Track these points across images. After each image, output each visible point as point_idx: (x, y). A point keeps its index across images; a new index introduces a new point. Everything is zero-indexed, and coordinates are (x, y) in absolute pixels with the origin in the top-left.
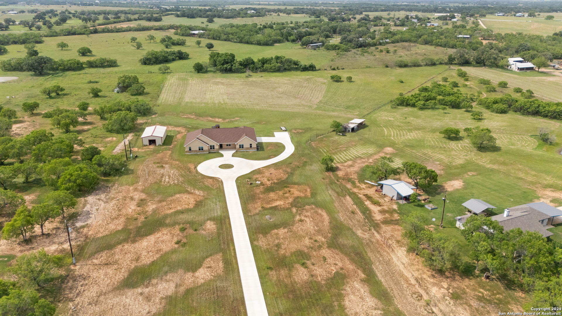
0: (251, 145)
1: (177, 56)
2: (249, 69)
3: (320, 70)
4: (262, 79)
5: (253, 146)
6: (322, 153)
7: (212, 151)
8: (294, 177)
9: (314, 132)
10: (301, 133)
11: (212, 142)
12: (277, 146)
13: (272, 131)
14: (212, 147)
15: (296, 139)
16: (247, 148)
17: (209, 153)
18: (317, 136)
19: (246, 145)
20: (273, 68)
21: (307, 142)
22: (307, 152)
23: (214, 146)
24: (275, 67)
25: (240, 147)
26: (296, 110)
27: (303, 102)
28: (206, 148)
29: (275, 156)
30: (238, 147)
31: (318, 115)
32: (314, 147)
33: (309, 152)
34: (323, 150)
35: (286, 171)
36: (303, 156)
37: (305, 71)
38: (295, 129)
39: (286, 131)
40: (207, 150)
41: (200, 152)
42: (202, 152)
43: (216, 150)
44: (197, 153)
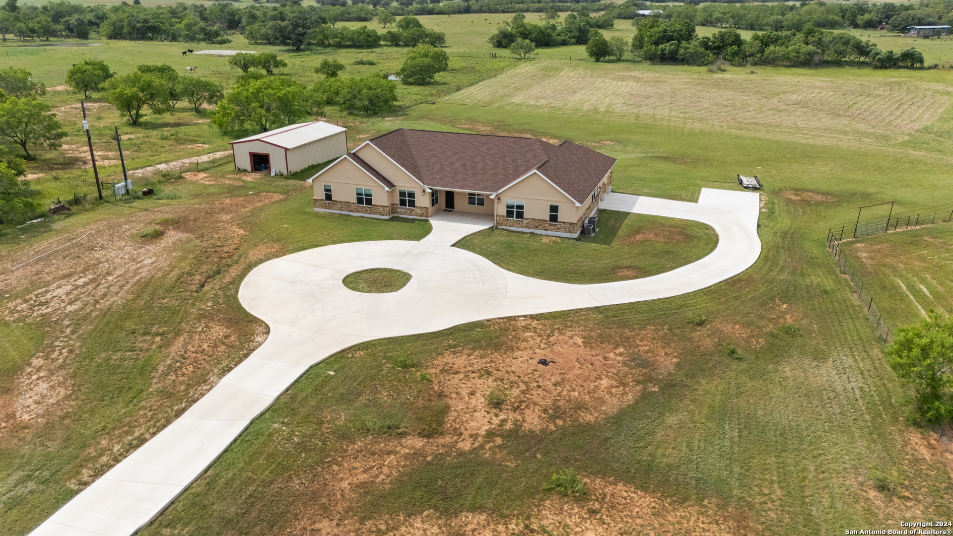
0: (554, 209)
1: (574, 37)
2: (725, 59)
3: (935, 67)
4: (752, 76)
5: (562, 217)
6: (903, 298)
8: (671, 419)
9: (883, 211)
10: (818, 204)
11: (406, 181)
12: (681, 233)
13: (694, 185)
14: (407, 199)
15: (784, 222)
16: (538, 223)
17: (391, 218)
18: (892, 223)
19: (537, 210)
20: (792, 55)
21: (830, 238)
22: (816, 280)
23: (413, 195)
24: (798, 52)
25: (510, 214)
26: (824, 141)
27: (862, 127)
28: (381, 197)
29: (643, 272)
30: (501, 210)
31: (911, 162)
32: (862, 264)
33: (829, 284)
34: (911, 287)
35: (645, 364)
36: (786, 298)
37: (886, 68)
38: (797, 191)
39: (755, 189)
40: (384, 206)
41: (360, 209)
42: (365, 212)
43: (419, 211)
44: (351, 214)
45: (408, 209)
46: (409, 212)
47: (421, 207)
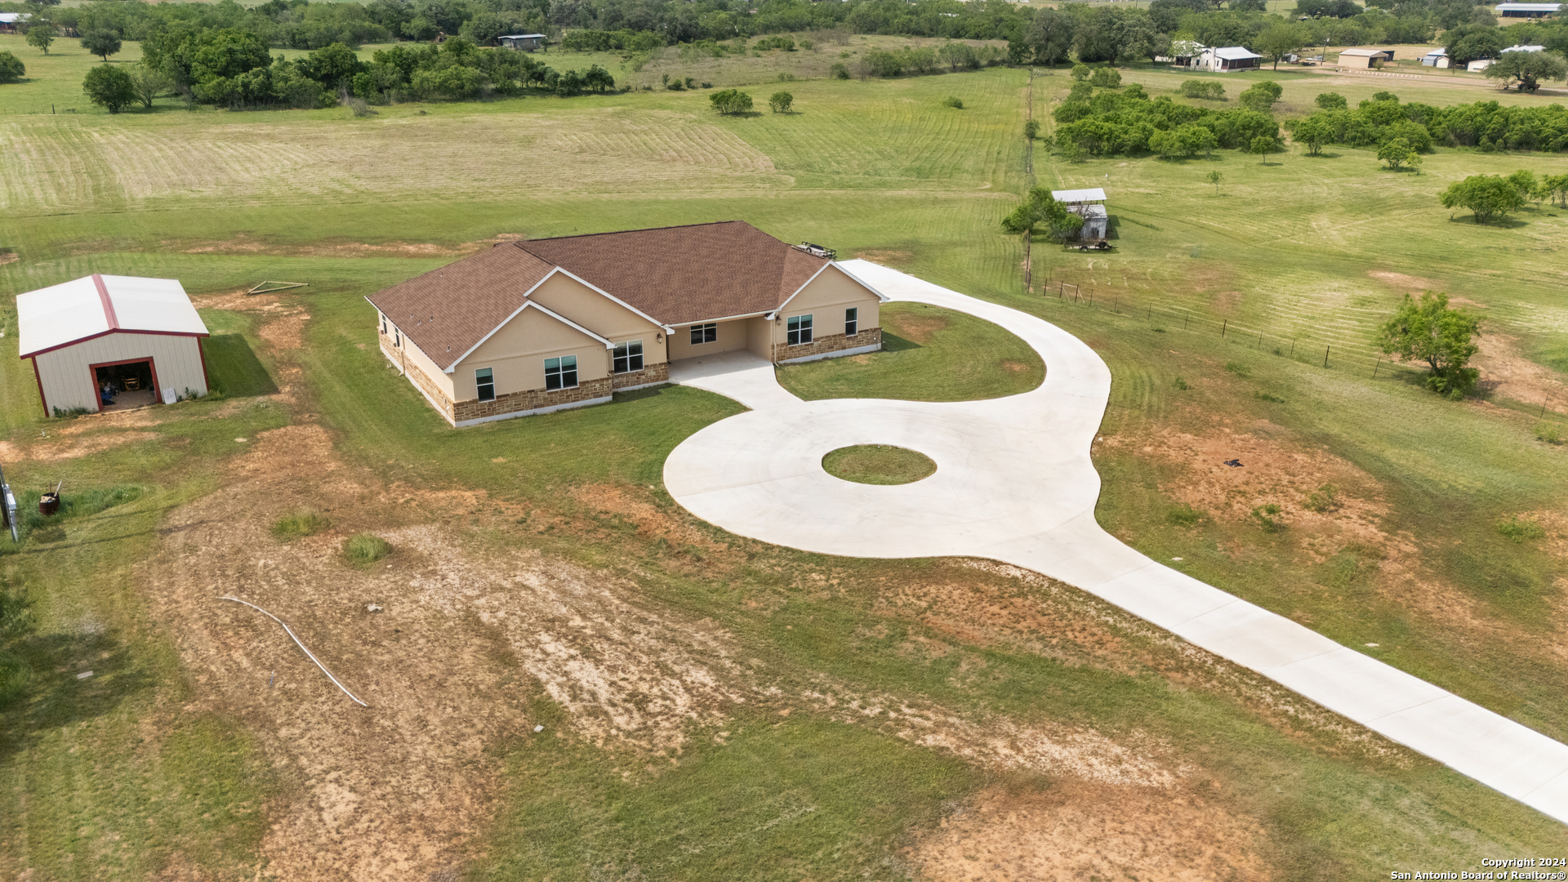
0: (851, 314)
3: (627, 90)
5: (861, 324)
7: (630, 382)
11: (631, 325)
14: (629, 358)
16: (832, 342)
17: (618, 397)
19: (829, 323)
23: (636, 349)
25: (793, 338)
28: (594, 367)
30: (778, 335)
40: (602, 380)
41: (556, 397)
42: (568, 399)
43: (652, 373)
44: (539, 411)
45: (633, 375)
46: (635, 379)
47: (655, 366)
